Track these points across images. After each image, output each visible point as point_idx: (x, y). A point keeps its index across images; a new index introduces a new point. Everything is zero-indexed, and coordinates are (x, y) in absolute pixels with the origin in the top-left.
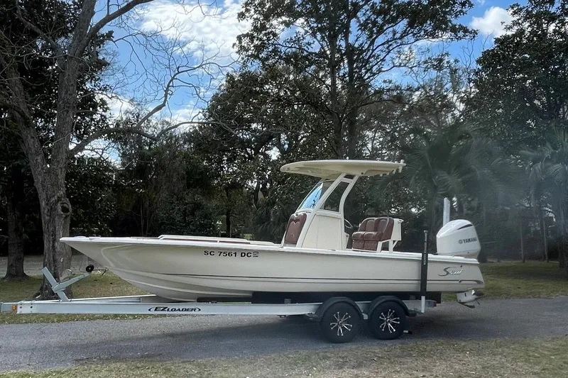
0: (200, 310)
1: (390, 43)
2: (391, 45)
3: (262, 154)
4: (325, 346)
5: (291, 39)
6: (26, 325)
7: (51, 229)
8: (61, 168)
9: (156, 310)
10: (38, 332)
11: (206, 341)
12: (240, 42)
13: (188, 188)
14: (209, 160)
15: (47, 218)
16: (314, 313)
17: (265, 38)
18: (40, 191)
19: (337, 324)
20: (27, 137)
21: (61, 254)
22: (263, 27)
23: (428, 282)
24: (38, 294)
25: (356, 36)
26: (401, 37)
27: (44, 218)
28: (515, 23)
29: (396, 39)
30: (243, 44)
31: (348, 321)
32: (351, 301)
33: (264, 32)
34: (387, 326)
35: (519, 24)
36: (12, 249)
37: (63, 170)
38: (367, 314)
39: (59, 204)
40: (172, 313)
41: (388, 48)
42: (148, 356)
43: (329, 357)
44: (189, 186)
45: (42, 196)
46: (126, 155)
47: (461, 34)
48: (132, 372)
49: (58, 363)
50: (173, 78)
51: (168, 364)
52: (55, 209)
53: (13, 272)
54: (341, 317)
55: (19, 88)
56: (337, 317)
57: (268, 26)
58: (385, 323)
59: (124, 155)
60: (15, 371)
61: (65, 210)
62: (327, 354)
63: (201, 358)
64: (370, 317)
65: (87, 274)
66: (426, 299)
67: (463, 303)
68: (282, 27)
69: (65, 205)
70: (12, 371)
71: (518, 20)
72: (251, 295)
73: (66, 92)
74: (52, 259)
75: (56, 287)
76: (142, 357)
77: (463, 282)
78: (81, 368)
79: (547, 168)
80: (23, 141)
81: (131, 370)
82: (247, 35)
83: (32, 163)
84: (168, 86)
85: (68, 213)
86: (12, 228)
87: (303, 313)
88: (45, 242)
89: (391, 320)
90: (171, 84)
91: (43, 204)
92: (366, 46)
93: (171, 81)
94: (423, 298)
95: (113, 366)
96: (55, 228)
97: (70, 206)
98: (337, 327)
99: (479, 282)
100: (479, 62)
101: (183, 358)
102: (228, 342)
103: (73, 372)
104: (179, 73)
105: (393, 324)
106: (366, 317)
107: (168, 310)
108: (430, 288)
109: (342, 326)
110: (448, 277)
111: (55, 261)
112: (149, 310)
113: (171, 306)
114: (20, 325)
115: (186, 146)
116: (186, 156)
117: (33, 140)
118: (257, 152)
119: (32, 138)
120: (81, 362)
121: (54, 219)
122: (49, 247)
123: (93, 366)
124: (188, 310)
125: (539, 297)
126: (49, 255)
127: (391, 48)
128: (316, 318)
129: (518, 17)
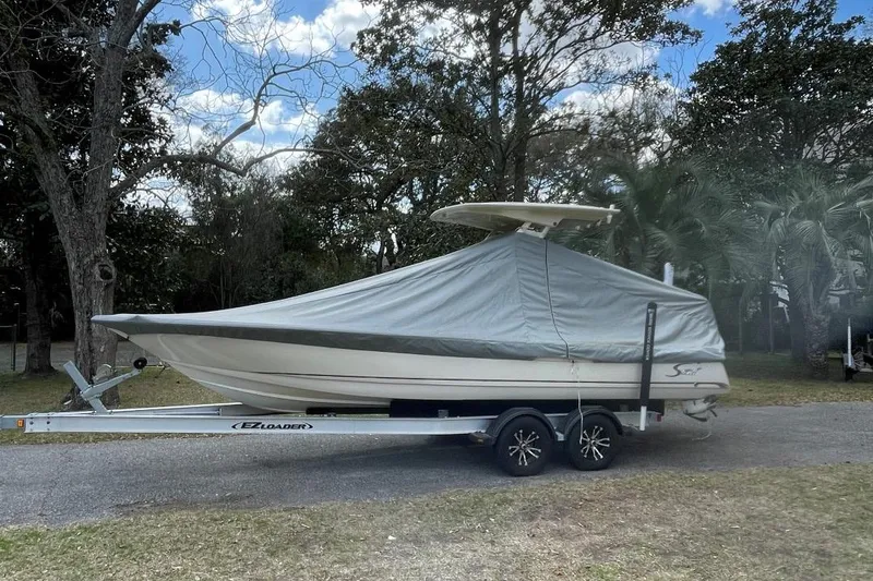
0: (311, 427)
1: (577, 46)
2: (578, 49)
3: (387, 205)
4: (500, 480)
5: (435, 39)
6: (45, 447)
7: (85, 303)
8: (99, 214)
9: (243, 427)
10: (63, 458)
11: (319, 473)
12: (362, 42)
13: (286, 251)
14: (315, 212)
15: (79, 287)
16: (483, 431)
17: (397, 36)
18: (68, 247)
19: (518, 448)
20: (46, 165)
21: (99, 340)
22: (396, 20)
23: (652, 385)
24: (67, 399)
25: (528, 35)
26: (594, 37)
27: (75, 287)
28: (745, 25)
29: (586, 40)
30: (366, 44)
31: (533, 444)
32: (538, 414)
33: (396, 27)
34: (591, 449)
35: (750, 27)
36: (33, 333)
37: (103, 216)
38: (562, 433)
39: (96, 267)
40: (268, 431)
41: (573, 53)
42: (232, 499)
43: (512, 501)
44: (287, 248)
45: (71, 255)
46: (199, 203)
47: (679, 35)
48: (205, 528)
49: (88, 511)
50: (266, 83)
51: (264, 513)
52: (91, 275)
53: (36, 366)
54: (525, 436)
55: (32, 91)
56: (519, 436)
57: (402, 18)
58: (588, 446)
59: (196, 204)
60: (16, 527)
61: (106, 275)
62: (508, 494)
63: (315, 502)
64: (568, 438)
65: (136, 372)
66: (648, 410)
67: (690, 415)
68: (422, 19)
69: (106, 268)
70: (11, 527)
71: (750, 20)
72: (388, 404)
73: (106, 101)
74: (87, 347)
75: (86, 390)
76: (222, 500)
77: (699, 386)
78: (124, 521)
79: (792, 224)
80: (40, 173)
81: (204, 524)
82: (371, 31)
83: (54, 205)
84: (260, 95)
85: (111, 280)
86: (32, 301)
87: (467, 432)
88: (77, 323)
89: (598, 442)
90: (263, 92)
91: (73, 266)
92: (543, 51)
93: (264, 86)
94: (644, 409)
95: (175, 516)
96: (91, 301)
97: (114, 270)
98: (518, 453)
99: (722, 385)
100: (694, 78)
101: (285, 502)
102: (354, 475)
103: (110, 529)
104: (275, 74)
105: (599, 448)
106: (561, 437)
107: (262, 427)
108: (653, 395)
109: (526, 450)
110: (677, 379)
111: (91, 350)
112: (234, 427)
113: (266, 420)
114: (37, 447)
115: (282, 194)
116: (282, 206)
117: (54, 170)
118: (380, 204)
119: (54, 166)
120: (125, 509)
121: (89, 289)
122: (82, 331)
123: (143, 518)
124: (292, 427)
125: (783, 404)
126: (83, 341)
127: (578, 53)
128: (487, 440)
129: (750, 17)
